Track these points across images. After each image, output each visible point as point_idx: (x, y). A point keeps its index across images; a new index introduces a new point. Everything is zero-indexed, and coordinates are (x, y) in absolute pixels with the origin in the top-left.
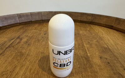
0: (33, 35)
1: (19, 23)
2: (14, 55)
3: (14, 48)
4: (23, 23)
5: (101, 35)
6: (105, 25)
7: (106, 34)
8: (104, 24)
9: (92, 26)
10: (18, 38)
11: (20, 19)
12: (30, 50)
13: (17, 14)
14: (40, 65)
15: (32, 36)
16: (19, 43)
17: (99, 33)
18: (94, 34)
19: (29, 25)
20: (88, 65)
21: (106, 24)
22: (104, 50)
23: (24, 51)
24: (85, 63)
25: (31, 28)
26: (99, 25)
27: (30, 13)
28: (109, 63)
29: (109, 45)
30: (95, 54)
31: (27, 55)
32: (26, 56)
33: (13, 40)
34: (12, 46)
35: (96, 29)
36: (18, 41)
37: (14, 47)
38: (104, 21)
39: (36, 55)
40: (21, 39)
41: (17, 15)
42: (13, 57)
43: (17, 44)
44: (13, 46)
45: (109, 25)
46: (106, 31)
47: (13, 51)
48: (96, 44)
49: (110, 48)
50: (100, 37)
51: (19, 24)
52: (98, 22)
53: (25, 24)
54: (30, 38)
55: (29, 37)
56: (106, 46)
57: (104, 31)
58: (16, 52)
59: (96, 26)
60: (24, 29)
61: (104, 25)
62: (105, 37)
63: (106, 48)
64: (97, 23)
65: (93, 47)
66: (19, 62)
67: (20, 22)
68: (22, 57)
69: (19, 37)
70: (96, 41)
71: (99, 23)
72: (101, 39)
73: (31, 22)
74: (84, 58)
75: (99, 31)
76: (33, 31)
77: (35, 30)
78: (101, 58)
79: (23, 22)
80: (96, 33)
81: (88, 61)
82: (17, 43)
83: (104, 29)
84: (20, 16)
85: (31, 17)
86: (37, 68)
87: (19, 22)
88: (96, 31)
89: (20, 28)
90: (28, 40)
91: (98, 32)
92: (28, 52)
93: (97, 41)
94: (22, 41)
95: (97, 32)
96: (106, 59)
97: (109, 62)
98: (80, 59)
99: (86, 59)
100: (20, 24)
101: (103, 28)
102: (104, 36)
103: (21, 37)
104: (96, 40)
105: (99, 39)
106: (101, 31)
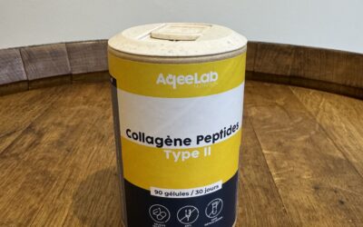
0: (82, 122)
1: (27, 81)
2: (24, 179)
3: (18, 159)
4: (41, 83)
5: (327, 122)
6: (344, 85)
7: (344, 119)
8: (340, 81)
9: (295, 91)
10: (30, 129)
11: (31, 67)
12: (74, 166)
13: (20, 49)
14: (114, 208)
15: (77, 126)
16: (33, 145)
17: (319, 116)
18: (300, 119)
19: (63, 90)
20: (270, 209)
21: (348, 83)
22: (332, 167)
23: (56, 168)
24: (264, 202)
25: (69, 98)
26: (324, 87)
27: (66, 43)
28: (342, 203)
29: (350, 151)
30: (299, 177)
31: (68, 180)
32: (64, 182)
33: (12, 138)
34: (12, 156)
35: (309, 101)
36: (29, 139)
37: (20, 156)
38: (341, 70)
39: (97, 182)
40: (40, 134)
41: (18, 52)
42: (19, 186)
43: (27, 150)
44: (17, 155)
45: (356, 88)
46: (347, 109)
47: (19, 170)
48: (305, 150)
49: (354, 160)
50: (320, 126)
51: (26, 84)
52: (316, 76)
53: (45, 86)
54: (72, 132)
55: (68, 126)
56: (340, 155)
57: (338, 108)
58: (30, 171)
59: (312, 91)
60: (44, 102)
61: (342, 89)
62: (341, 127)
63: (340, 160)
64: (315, 80)
65: (292, 159)
66: (42, 200)
67: (30, 79)
68: (51, 186)
69: (30, 127)
70: (306, 141)
71: (319, 81)
72: (325, 132)
73: (67, 79)
74: (258, 190)
75: (318, 108)
76: (78, 108)
77: (84, 104)
78: (316, 188)
79: (41, 77)
80: (307, 115)
81: (273, 196)
82: (25, 145)
83: (338, 100)
84: (29, 55)
85: (70, 59)
86: (103, 216)
87: (25, 78)
88: (308, 107)
89: (32, 99)
90: (63, 135)
91: (317, 112)
92: (67, 172)
93: (310, 140)
94: (44, 139)
95: (313, 110)
96: (336, 192)
97: (344, 200)
98: (246, 191)
99: (266, 191)
100: (30, 85)
101: (337, 96)
102: (335, 123)
103: (38, 128)
104: (308, 136)
105: (317, 133)
106: (327, 108)
